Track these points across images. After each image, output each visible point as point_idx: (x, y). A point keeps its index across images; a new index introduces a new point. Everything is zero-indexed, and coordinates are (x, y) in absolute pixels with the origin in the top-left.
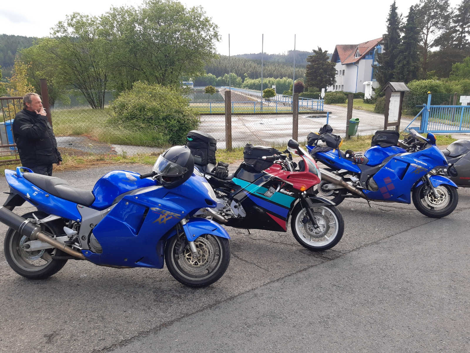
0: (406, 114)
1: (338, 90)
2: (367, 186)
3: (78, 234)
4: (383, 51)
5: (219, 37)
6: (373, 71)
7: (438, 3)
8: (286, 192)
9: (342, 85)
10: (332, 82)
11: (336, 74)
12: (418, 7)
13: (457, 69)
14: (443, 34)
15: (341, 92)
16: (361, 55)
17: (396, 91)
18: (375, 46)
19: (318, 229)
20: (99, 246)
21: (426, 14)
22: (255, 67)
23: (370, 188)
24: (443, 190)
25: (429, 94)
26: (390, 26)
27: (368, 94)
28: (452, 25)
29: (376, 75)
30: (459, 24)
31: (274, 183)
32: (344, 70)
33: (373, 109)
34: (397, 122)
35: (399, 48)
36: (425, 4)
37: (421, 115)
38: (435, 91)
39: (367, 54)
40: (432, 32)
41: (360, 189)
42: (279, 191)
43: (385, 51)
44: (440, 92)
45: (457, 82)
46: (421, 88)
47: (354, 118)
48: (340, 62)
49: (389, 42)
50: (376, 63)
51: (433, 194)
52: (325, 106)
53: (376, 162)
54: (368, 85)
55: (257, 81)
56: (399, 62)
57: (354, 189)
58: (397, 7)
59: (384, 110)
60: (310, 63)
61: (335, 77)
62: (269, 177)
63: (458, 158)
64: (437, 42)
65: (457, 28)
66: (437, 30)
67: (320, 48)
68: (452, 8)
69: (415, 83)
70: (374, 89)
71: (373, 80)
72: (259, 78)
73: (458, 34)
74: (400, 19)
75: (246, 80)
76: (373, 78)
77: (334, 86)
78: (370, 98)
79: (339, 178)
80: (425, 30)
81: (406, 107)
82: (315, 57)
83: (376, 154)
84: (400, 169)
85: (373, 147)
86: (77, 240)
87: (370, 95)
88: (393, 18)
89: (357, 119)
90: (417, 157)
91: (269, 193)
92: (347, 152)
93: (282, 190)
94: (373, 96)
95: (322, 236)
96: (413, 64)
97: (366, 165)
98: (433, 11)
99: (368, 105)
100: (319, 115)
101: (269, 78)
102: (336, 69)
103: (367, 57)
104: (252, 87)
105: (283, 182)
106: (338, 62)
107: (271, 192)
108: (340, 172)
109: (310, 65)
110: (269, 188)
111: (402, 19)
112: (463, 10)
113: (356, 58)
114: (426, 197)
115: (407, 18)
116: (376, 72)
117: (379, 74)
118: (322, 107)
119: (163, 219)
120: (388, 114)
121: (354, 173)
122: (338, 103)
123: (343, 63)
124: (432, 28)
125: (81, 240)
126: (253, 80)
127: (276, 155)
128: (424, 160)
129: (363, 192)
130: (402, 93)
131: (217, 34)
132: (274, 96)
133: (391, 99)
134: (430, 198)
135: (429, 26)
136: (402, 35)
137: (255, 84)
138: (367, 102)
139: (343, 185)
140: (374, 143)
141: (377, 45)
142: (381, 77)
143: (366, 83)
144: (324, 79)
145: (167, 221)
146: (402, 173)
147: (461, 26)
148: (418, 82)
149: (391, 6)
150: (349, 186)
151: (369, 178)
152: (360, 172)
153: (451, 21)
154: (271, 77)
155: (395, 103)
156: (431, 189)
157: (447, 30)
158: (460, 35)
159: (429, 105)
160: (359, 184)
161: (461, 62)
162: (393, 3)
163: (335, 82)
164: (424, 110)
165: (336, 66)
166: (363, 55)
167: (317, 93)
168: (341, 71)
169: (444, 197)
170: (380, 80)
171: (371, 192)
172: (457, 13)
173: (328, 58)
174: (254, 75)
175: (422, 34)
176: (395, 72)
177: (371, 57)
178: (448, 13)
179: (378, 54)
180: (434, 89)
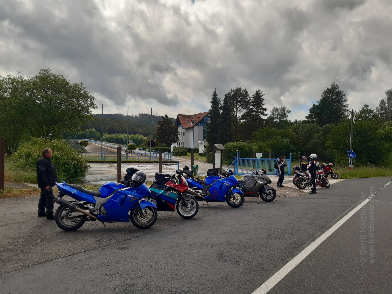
0: (226, 164)
1: (180, 146)
2: (206, 194)
3: (95, 208)
4: (209, 122)
5: (95, 106)
6: (204, 134)
7: (242, 93)
8: (175, 192)
9: (183, 143)
10: (176, 140)
11: (179, 135)
12: (230, 94)
13: (255, 135)
14: (246, 113)
15: (183, 148)
16: (195, 123)
17: (218, 150)
18: (204, 117)
19: (188, 208)
20: (105, 212)
21: (235, 99)
22: (112, 125)
23: (207, 195)
24: (238, 195)
25: (237, 151)
26: (213, 106)
27: (202, 149)
28: (251, 107)
29: (206, 137)
30: (255, 107)
31: (170, 189)
32: (184, 132)
33: (205, 160)
34: (220, 168)
35: (220, 120)
36: (234, 93)
37: (234, 164)
38: (242, 149)
39: (199, 122)
40: (239, 110)
41: (203, 196)
42: (172, 192)
43: (211, 122)
44: (245, 150)
45: (255, 144)
46: (234, 147)
47: (195, 165)
48: (181, 126)
49: (213, 116)
50: (205, 129)
51: (234, 196)
52: (173, 157)
53: (209, 183)
54: (201, 143)
55: (114, 136)
56: (220, 129)
57: (201, 196)
58: (217, 94)
59: (212, 161)
60: (159, 126)
61: (178, 136)
62: (167, 186)
63: (246, 183)
64: (243, 117)
65: (254, 109)
66: (242, 110)
67: (167, 116)
68: (249, 97)
69: (230, 144)
70: (205, 147)
71: (204, 140)
72: (116, 134)
73: (255, 113)
74: (219, 101)
75: (105, 135)
76: (204, 138)
77: (177, 143)
78: (203, 152)
79: (194, 191)
80: (235, 109)
81: (226, 159)
82: (163, 122)
83: (209, 179)
84: (220, 186)
85: (208, 176)
86: (94, 211)
87: (203, 150)
88: (215, 101)
89: (197, 166)
90: (227, 180)
91: (167, 193)
92: (197, 179)
93: (173, 192)
94: (205, 151)
95: (190, 211)
96: (229, 131)
97: (205, 184)
98: (239, 98)
99: (202, 157)
100: (170, 163)
101: (124, 134)
102: (179, 131)
103: (199, 124)
104: (110, 140)
105: (174, 188)
106: (180, 126)
107: (168, 193)
108: (194, 188)
109: (159, 127)
110: (167, 191)
111: (221, 101)
112: (256, 99)
113: (192, 124)
114: (231, 198)
115: (224, 102)
116: (206, 135)
117: (208, 136)
118: (171, 158)
119: (132, 200)
120: (215, 163)
121: (200, 189)
122: (182, 155)
123: (183, 128)
124: (239, 108)
125: (96, 210)
126: (111, 135)
127: (170, 177)
128: (230, 182)
129: (204, 197)
130: (222, 151)
131: (94, 103)
132: (136, 149)
133: (215, 154)
134: (233, 198)
135: (237, 107)
136: (221, 111)
137: (112, 138)
138: (201, 155)
139: (195, 194)
140: (208, 174)
141: (205, 117)
142: (209, 138)
143: (200, 142)
144: (170, 138)
145: (134, 201)
146: (221, 187)
147: (256, 108)
148: (232, 143)
149: (213, 93)
150: (198, 194)
151: (207, 190)
152: (203, 188)
153: (250, 105)
154: (126, 133)
155: (218, 157)
156: (233, 194)
157: (248, 110)
158: (256, 114)
159: (238, 158)
160: (202, 194)
161: (257, 131)
162: (214, 91)
163: (178, 140)
164: (235, 161)
165: (178, 129)
166: (197, 122)
167: (166, 147)
168: (182, 132)
169: (238, 198)
170: (208, 141)
171: (208, 197)
172: (253, 100)
173: (173, 123)
174: (111, 131)
175: (233, 112)
176: (218, 136)
177: (202, 124)
178: (248, 100)
179: (207, 123)
180: (241, 148)
